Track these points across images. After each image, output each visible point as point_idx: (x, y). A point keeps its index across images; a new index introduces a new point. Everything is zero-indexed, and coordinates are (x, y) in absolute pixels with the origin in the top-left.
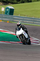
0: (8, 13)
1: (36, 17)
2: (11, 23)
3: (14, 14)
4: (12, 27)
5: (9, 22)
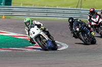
0: (2, 4)
1: (51, 6)
2: (9, 18)
3: (12, 4)
4: (11, 25)
5: (6, 18)
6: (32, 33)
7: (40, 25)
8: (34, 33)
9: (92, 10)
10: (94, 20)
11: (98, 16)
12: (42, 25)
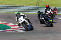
6: (20, 20)
7: (24, 16)
8: (21, 21)
9: (47, 6)
10: (48, 12)
11: (51, 10)
12: (25, 16)
